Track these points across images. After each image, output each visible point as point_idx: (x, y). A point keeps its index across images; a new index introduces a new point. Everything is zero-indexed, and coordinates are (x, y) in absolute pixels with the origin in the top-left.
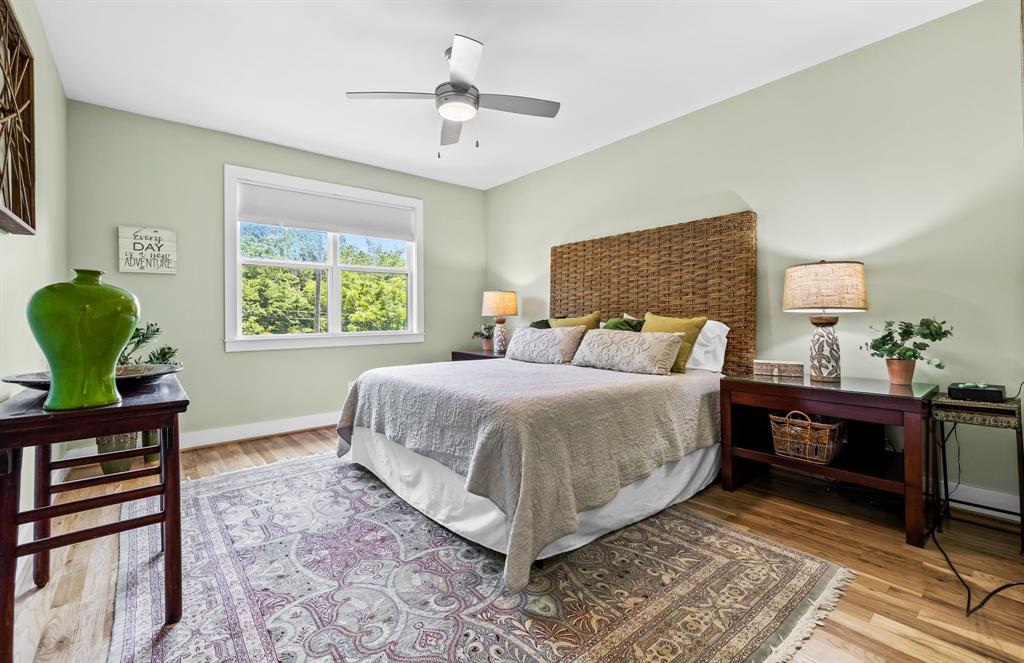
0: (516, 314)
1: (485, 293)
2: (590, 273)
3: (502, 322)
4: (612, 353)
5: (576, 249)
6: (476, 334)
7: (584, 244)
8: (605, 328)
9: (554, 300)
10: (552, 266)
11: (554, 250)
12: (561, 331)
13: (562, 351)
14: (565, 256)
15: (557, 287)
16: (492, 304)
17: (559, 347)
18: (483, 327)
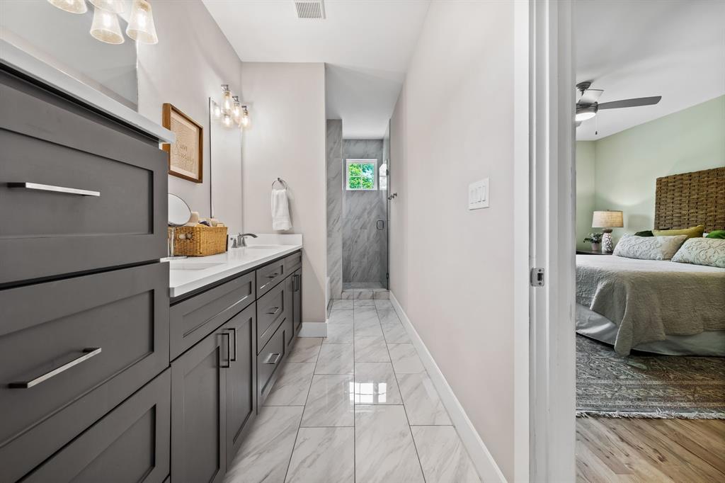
0: (622, 226)
1: (595, 212)
2: (695, 197)
3: (609, 231)
4: (709, 254)
5: (682, 179)
6: (586, 239)
7: (690, 175)
8: (706, 237)
9: (658, 217)
10: (657, 192)
11: (659, 181)
12: (662, 239)
13: (663, 252)
14: (670, 184)
15: (662, 207)
16: (599, 219)
17: (660, 249)
18: (592, 235)
